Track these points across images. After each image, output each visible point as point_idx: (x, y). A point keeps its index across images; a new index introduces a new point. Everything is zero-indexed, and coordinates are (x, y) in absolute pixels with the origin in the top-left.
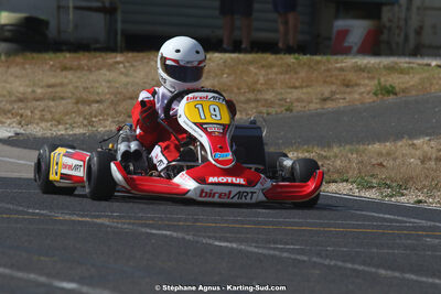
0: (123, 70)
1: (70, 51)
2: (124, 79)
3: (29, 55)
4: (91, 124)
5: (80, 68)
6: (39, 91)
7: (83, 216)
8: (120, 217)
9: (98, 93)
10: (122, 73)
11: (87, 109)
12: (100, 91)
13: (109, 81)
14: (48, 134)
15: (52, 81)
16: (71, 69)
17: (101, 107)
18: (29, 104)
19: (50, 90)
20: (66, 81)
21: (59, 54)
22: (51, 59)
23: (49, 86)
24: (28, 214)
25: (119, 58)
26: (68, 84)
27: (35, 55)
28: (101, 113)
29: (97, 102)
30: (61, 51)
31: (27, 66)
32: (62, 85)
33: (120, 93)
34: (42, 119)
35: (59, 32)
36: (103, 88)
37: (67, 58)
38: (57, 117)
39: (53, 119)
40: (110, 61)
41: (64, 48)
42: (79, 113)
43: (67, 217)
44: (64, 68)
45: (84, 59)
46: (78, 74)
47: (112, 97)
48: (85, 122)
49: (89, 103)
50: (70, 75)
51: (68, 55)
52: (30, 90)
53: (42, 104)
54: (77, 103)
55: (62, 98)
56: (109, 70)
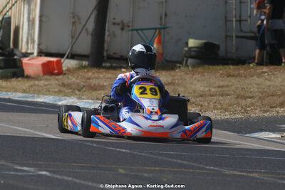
0: (267, 77)
1: (233, 64)
2: (268, 83)
3: (207, 67)
4: (246, 112)
5: (239, 75)
6: (213, 90)
7: (241, 171)
8: (266, 173)
9: (251, 92)
10: (266, 79)
11: (243, 102)
12: (252, 90)
13: (258, 84)
14: (219, 118)
15: (222, 84)
16: (233, 76)
17: (253, 101)
18: (207, 99)
19: (220, 89)
20: (230, 84)
21: (226, 67)
22: (221, 69)
23: (219, 87)
24: (206, 169)
25: (265, 69)
26: (232, 86)
27: (211, 67)
28: (253, 104)
29: (250, 97)
30: (227, 64)
31: (205, 74)
32: (227, 86)
33: (265, 92)
34: (215, 108)
35: (226, 52)
36: (254, 89)
37: (231, 69)
38: (225, 106)
39: (222, 108)
40: (259, 71)
41: (230, 62)
42: (238, 104)
43: (231, 172)
44: (229, 76)
45: (241, 70)
46: (238, 79)
47: (260, 95)
48: (243, 111)
49: (245, 98)
50: (233, 80)
51: (232, 67)
52: (207, 89)
53: (215, 99)
54: (237, 98)
55: (228, 95)
56: (258, 77)
